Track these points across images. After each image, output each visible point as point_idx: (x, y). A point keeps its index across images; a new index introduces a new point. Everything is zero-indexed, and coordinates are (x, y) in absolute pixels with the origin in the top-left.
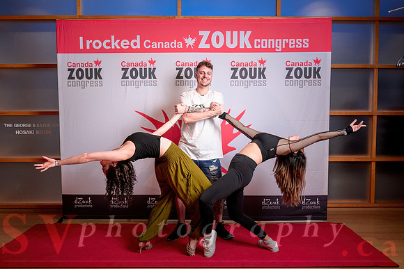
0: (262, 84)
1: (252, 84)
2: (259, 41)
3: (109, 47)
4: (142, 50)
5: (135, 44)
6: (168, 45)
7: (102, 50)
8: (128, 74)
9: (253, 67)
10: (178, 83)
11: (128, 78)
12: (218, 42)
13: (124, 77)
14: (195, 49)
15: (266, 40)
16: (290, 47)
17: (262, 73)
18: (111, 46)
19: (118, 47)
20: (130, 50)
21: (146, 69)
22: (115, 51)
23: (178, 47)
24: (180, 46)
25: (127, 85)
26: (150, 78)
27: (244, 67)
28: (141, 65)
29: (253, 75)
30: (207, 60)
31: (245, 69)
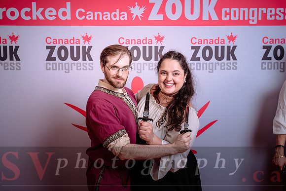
0: (232, 66)
1: (218, 67)
2: (228, 10)
3: (29, 18)
4: (74, 22)
5: (64, 14)
6: (108, 16)
7: (19, 22)
8: (55, 55)
9: (220, 45)
11: (54, 59)
12: (174, 12)
13: (50, 58)
14: (144, 21)
15: (237, 10)
16: (269, 18)
17: (231, 53)
18: (32, 17)
19: (41, 18)
20: (57, 22)
21: (78, 48)
23: (122, 19)
24: (123, 17)
25: (53, 69)
26: (84, 59)
27: (209, 45)
28: (72, 42)
29: (220, 56)
30: (159, 36)
31: (209, 48)
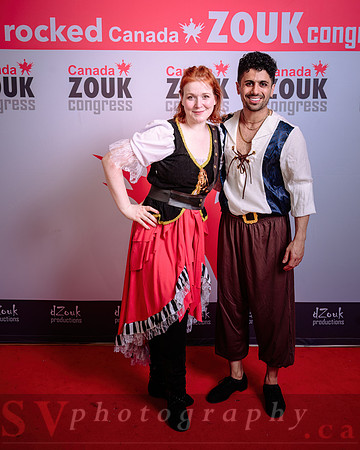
0: (320, 107)
1: (301, 108)
2: (316, 29)
3: (46, 39)
4: (106, 45)
5: (94, 34)
6: (152, 37)
7: (34, 45)
8: (81, 89)
9: (304, 78)
10: (169, 106)
11: (80, 95)
12: (242, 32)
13: (74, 94)
14: (202, 44)
15: (328, 29)
17: (319, 89)
18: (49, 38)
19: (63, 39)
20: (84, 45)
21: (112, 80)
22: (57, 45)
23: (171, 41)
24: (173, 39)
25: (78, 109)
26: (120, 96)
27: (289, 77)
28: (104, 72)
29: (303, 92)
30: (222, 65)
31: (289, 82)
